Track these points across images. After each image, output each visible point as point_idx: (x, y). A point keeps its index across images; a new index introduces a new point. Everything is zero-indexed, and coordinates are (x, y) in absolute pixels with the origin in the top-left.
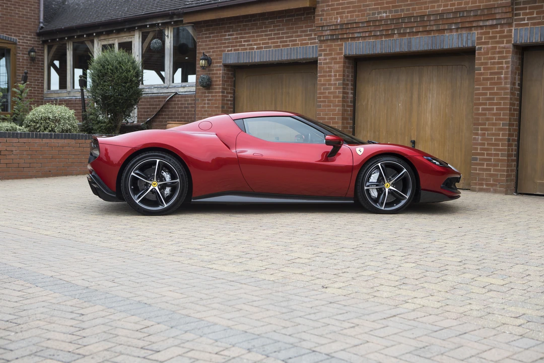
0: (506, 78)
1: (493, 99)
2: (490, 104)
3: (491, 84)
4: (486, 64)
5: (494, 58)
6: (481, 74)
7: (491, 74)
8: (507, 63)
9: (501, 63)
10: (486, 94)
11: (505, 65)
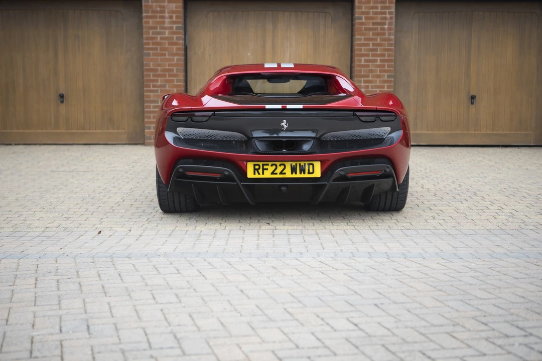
0: (389, 29)
1: (376, 50)
2: (373, 55)
3: (373, 34)
4: (368, 13)
5: (376, 8)
6: (362, 24)
7: (374, 24)
8: (390, 13)
9: (385, 13)
10: (368, 45)
11: (388, 16)
